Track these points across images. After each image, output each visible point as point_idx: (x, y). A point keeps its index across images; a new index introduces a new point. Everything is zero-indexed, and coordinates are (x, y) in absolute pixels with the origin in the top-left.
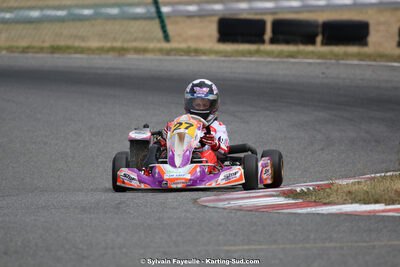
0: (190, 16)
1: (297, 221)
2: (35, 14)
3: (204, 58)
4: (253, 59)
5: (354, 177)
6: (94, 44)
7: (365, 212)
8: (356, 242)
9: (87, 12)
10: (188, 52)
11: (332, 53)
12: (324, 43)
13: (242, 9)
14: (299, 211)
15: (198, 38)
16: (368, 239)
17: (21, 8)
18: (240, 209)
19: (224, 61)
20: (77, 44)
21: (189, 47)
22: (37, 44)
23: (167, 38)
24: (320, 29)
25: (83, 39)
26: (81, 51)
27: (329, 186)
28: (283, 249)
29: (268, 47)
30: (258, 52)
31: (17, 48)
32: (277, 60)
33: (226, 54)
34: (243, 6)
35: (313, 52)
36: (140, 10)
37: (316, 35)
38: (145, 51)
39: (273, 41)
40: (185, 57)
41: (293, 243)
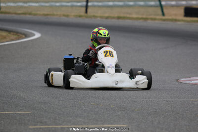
0: (173, 6)
3: (179, 23)
6: (135, 16)
10: (172, 20)
13: (194, 3)
15: (176, 15)
17: (105, 1)
18: (196, 84)
19: (187, 25)
20: (128, 16)
22: (112, 15)
23: (163, 14)
31: (104, 17)
33: (188, 22)
36: (152, 3)
38: (155, 19)
40: (171, 23)
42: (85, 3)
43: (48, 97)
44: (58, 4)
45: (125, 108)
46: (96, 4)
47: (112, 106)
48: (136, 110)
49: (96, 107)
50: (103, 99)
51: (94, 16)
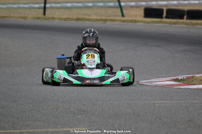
0: (132, 7)
1: (181, 91)
2: (69, 5)
3: (139, 24)
4: (159, 25)
6: (94, 17)
9: (90, 4)
10: (132, 21)
11: (191, 23)
12: (187, 19)
13: (154, 4)
14: (181, 87)
15: (135, 16)
17: (63, 2)
18: (156, 86)
19: (146, 25)
20: (87, 17)
21: (132, 19)
22: (71, 17)
23: (123, 15)
24: (186, 13)
25: (89, 15)
26: (89, 20)
27: (192, 77)
28: (176, 103)
29: (164, 20)
30: (161, 22)
31: (63, 18)
32: (168, 25)
33: (148, 22)
34: (154, 3)
35: (183, 22)
36: (112, 4)
37: (184, 15)
38: (114, 20)
39: (166, 17)
40: (131, 24)
41: (180, 100)
42: (43, 5)
43: (7, 101)
44: (15, 6)
45: (85, 111)
46: (54, 5)
47: (72, 109)
48: (96, 113)
49: (55, 110)
50: (63, 102)
51: (52, 18)
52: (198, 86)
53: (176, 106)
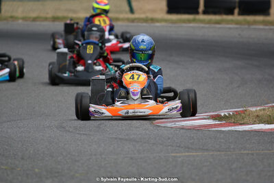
1: (222, 136)
3: (158, 24)
4: (191, 25)
5: (260, 105)
7: (269, 129)
8: (263, 150)
10: (146, 20)
11: (245, 20)
12: (240, 14)
14: (223, 129)
15: (154, 11)
16: (270, 148)
18: (183, 128)
19: (170, 27)
20: (70, 15)
21: (147, 17)
22: (43, 15)
23: (132, 11)
24: (237, 5)
27: (244, 112)
28: (212, 155)
29: (201, 17)
30: (194, 20)
31: (30, 18)
32: (207, 26)
33: (172, 22)
35: (232, 20)
37: (234, 8)
38: (117, 20)
39: (205, 12)
40: (144, 24)
41: (219, 151)
45: (58, 172)
47: (37, 170)
48: (77, 175)
49: (9, 173)
50: (22, 159)
51: (12, 17)
52: (250, 126)
53: (211, 160)
